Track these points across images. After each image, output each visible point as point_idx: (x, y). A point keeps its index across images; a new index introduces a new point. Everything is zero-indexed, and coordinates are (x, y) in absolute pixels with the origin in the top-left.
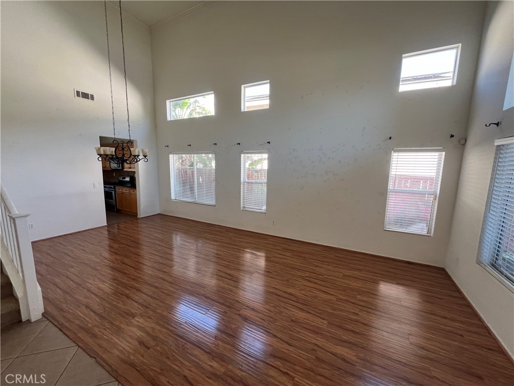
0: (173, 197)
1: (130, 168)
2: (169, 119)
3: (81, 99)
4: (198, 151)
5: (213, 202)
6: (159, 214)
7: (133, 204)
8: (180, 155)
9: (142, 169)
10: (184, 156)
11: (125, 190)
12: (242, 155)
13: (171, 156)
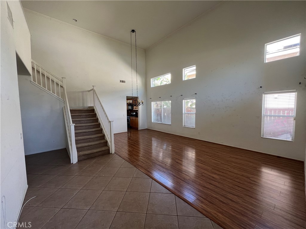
0: (153, 121)
1: (136, 109)
2: (152, 86)
3: (121, 83)
4: (164, 100)
5: (170, 123)
6: (147, 129)
7: (136, 124)
8: (156, 102)
9: (141, 109)
10: (158, 102)
11: (134, 118)
12: (183, 100)
13: (152, 103)
